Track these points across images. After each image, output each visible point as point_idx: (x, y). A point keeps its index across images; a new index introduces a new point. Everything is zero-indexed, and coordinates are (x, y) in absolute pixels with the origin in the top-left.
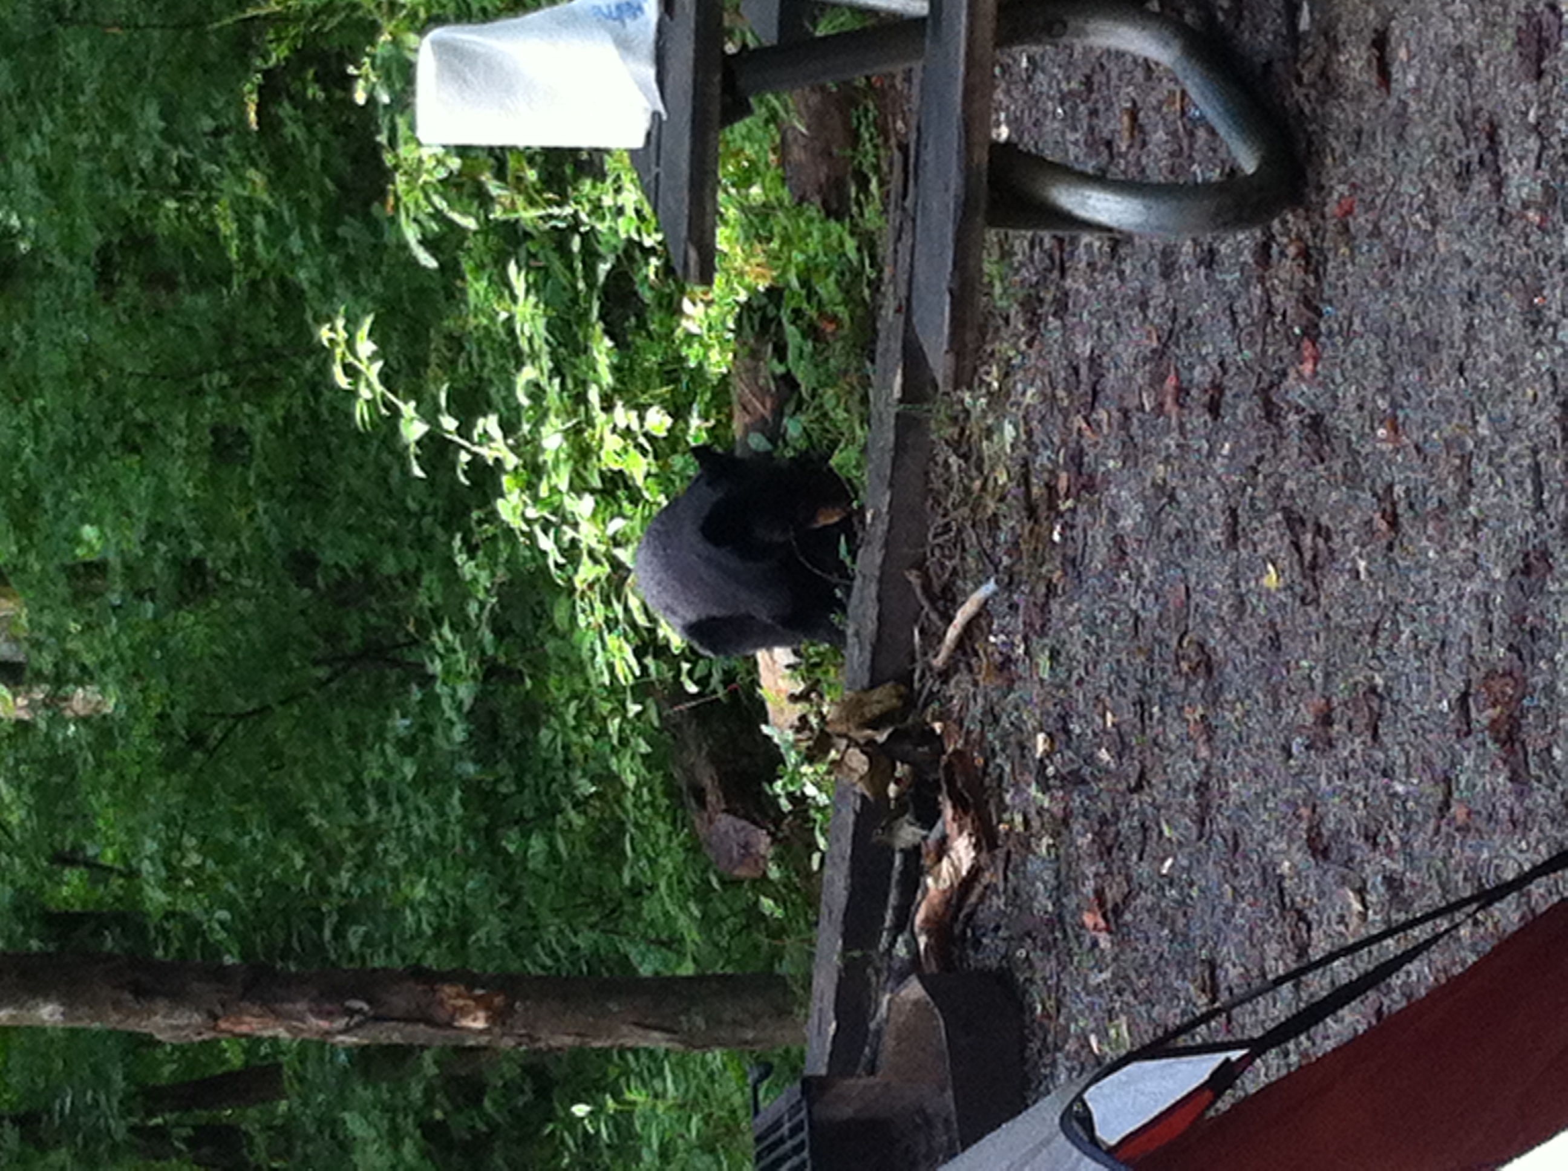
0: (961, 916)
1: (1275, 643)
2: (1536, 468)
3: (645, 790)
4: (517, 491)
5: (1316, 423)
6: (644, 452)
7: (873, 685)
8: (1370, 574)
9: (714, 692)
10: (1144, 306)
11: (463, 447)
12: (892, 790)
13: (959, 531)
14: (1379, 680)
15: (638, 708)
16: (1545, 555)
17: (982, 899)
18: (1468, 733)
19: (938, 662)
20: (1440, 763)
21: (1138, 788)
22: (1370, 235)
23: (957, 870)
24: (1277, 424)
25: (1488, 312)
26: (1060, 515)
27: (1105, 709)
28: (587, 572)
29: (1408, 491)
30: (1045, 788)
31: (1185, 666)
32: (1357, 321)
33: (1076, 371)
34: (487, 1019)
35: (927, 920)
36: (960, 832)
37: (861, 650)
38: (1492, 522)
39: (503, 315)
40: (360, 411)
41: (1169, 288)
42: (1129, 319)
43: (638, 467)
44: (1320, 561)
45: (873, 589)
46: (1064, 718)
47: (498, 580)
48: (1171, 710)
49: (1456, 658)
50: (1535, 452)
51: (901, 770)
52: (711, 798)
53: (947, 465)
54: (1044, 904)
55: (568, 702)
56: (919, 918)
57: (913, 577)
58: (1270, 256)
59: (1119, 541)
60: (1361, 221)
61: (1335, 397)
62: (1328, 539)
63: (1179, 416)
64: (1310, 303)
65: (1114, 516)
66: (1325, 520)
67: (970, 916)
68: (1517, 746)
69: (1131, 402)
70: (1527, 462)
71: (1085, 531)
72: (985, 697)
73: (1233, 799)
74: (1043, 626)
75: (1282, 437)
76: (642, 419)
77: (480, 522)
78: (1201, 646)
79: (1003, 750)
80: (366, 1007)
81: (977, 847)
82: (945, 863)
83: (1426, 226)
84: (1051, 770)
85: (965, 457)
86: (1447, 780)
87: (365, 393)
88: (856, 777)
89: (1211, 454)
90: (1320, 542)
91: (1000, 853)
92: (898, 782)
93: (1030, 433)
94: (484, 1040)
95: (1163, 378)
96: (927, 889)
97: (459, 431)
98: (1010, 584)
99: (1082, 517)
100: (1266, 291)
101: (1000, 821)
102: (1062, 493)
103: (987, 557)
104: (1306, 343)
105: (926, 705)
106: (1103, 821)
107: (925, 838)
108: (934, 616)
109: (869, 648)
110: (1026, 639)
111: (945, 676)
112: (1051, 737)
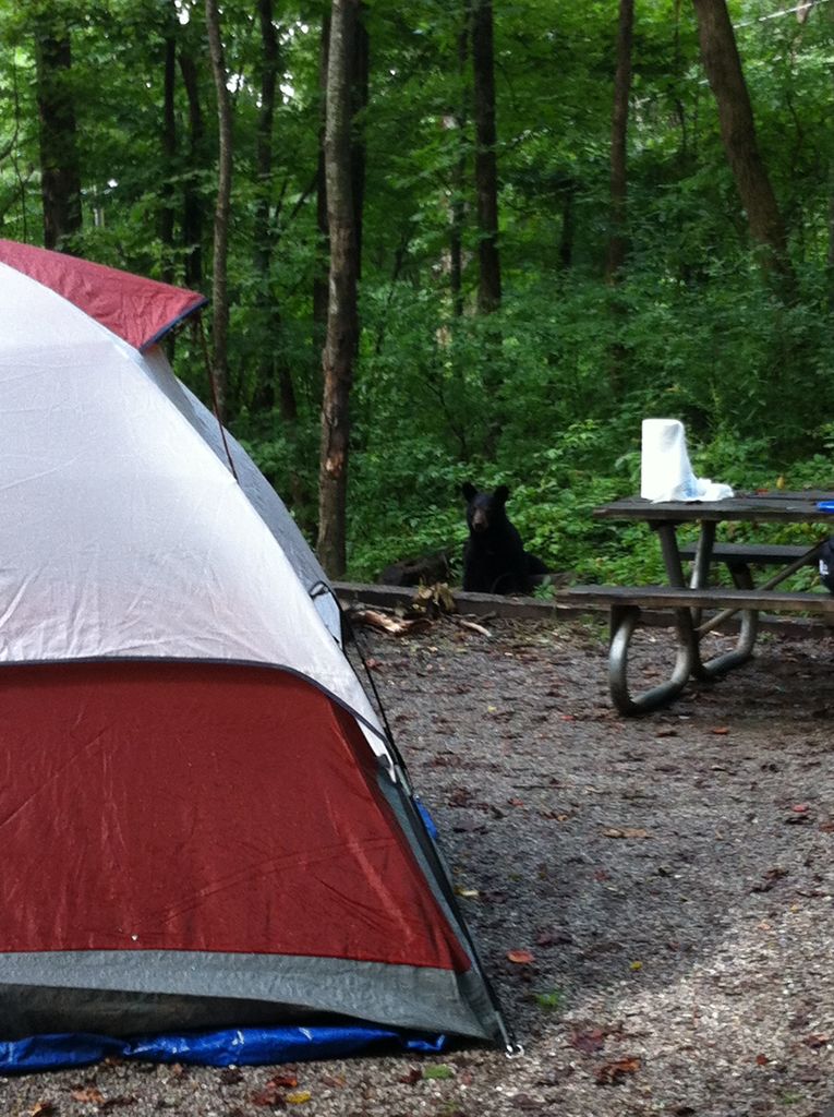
0: (371, 627)
1: (469, 709)
2: (527, 770)
3: (413, 545)
5: (544, 719)
6: (543, 543)
7: (454, 600)
8: (493, 732)
10: (587, 677)
11: (545, 472)
12: (416, 606)
13: (510, 628)
14: (457, 734)
15: (445, 540)
16: (498, 771)
17: (377, 633)
18: (439, 754)
19: (464, 622)
20: (428, 748)
21: (419, 675)
22: (608, 733)
23: (387, 625)
24: (544, 710)
25: (579, 759)
26: (515, 655)
27: (446, 667)
29: (520, 741)
30: (418, 650)
31: (461, 687)
32: (579, 730)
33: (566, 660)
34: (330, 470)
35: (370, 615)
36: (401, 627)
38: (509, 760)
40: (560, 434)
43: (537, 541)
44: (497, 720)
45: (489, 600)
46: (443, 656)
48: (446, 684)
49: (465, 751)
50: (532, 769)
51: (423, 609)
53: (534, 624)
54: (376, 650)
56: (370, 612)
57: (493, 613)
58: (602, 708)
60: (613, 731)
61: (553, 724)
62: (505, 722)
63: (549, 686)
64: (586, 718)
65: (514, 669)
66: (511, 721)
67: (372, 631)
69: (555, 674)
70: (529, 768)
71: (509, 662)
72: (450, 635)
73: (415, 699)
74: (475, 650)
75: (540, 711)
76: (556, 543)
78: (468, 691)
79: (431, 639)
80: (335, 425)
81: (396, 632)
82: (390, 622)
83: (610, 745)
84: (424, 652)
85: (537, 630)
88: (421, 594)
89: (535, 694)
90: (504, 720)
91: (394, 638)
92: (419, 608)
93: (544, 647)
95: (562, 682)
96: (381, 615)
97: (551, 471)
98: (491, 642)
99: (514, 661)
100: (591, 707)
101: (406, 638)
102: (523, 655)
103: (501, 635)
104: (572, 717)
105: (448, 618)
106: (406, 666)
107: (399, 616)
108: (479, 620)
109: (468, 598)
110: (471, 646)
112: (435, 652)
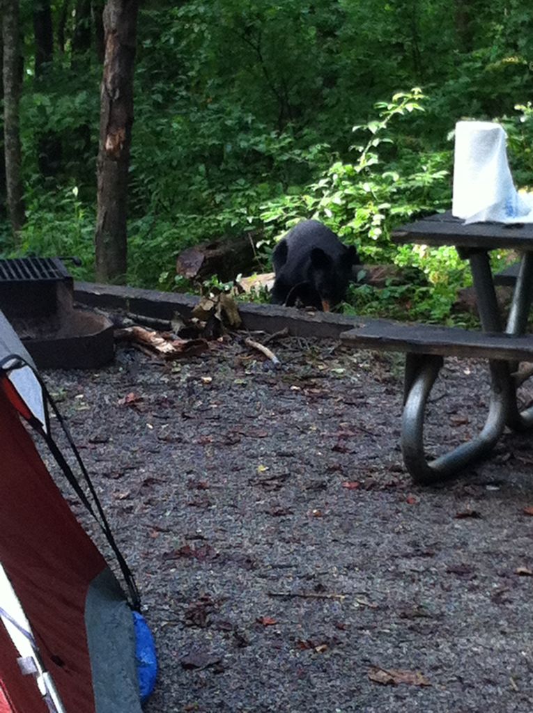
0: (139, 346)
1: (235, 469)
2: (290, 566)
3: (216, 224)
4: (345, 171)
5: (322, 487)
6: (362, 227)
7: (240, 313)
8: (258, 505)
9: (258, 255)
10: (384, 424)
11: (365, 147)
12: (195, 320)
13: (302, 350)
14: (214, 507)
15: (250, 221)
16: (253, 568)
17: (146, 354)
18: (187, 539)
19: (248, 340)
20: (175, 529)
21: (183, 416)
22: (397, 509)
23: (158, 344)
24: (325, 473)
25: (356, 551)
26: (302, 389)
27: (219, 405)
28: (310, 200)
29: (289, 520)
30: (189, 380)
31: (231, 435)
32: (363, 504)
33: (362, 397)
34: (110, 150)
35: (138, 332)
36: (175, 347)
37: (256, 309)
38: (271, 550)
39: (425, 168)
40: (382, 104)
41: (389, 433)
42: (380, 418)
43: (356, 224)
44: (266, 487)
45: (280, 314)
46: (217, 389)
47: (310, 163)
48: (214, 430)
49: (218, 535)
50: (296, 566)
51: (203, 323)
52: (211, 252)
53: (330, 346)
54: (141, 378)
55: (255, 191)
56: (140, 329)
57: (284, 331)
58: (395, 472)
59: (288, 412)
60: (404, 506)
61: (333, 494)
62: (275, 490)
63: (336, 436)
64: (373, 486)
65: (298, 410)
66: (283, 489)
67: (139, 350)
68: (178, 556)
69: (345, 418)
70: (293, 563)
71: (294, 399)
72: (231, 359)
73: (173, 452)
74: (257, 381)
75: (320, 474)
76: (377, 226)
77: (334, 155)
78: (239, 441)
79: (207, 364)
80: (116, 98)
81: (168, 353)
82: (162, 340)
83: (397, 529)
84: (196, 382)
85: (333, 354)
86: (168, 531)
87: (390, 106)
88: (201, 304)
89: (318, 448)
90: (275, 487)
91: (164, 362)
92: (198, 322)
93: (339, 379)
94: (101, 148)
95: (353, 431)
96: (151, 331)
97: (372, 146)
98: (277, 369)
99: (299, 397)
100: (382, 469)
101: (178, 363)
102: (311, 390)
103: (290, 360)
104: (356, 484)
105: (231, 335)
106: (172, 402)
107: (174, 333)
108: (267, 339)
109: (256, 311)
110: (252, 375)
111: (242, 343)
112: (209, 383)
